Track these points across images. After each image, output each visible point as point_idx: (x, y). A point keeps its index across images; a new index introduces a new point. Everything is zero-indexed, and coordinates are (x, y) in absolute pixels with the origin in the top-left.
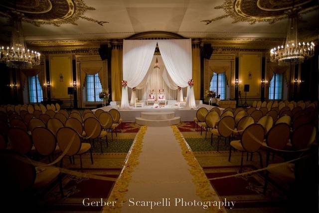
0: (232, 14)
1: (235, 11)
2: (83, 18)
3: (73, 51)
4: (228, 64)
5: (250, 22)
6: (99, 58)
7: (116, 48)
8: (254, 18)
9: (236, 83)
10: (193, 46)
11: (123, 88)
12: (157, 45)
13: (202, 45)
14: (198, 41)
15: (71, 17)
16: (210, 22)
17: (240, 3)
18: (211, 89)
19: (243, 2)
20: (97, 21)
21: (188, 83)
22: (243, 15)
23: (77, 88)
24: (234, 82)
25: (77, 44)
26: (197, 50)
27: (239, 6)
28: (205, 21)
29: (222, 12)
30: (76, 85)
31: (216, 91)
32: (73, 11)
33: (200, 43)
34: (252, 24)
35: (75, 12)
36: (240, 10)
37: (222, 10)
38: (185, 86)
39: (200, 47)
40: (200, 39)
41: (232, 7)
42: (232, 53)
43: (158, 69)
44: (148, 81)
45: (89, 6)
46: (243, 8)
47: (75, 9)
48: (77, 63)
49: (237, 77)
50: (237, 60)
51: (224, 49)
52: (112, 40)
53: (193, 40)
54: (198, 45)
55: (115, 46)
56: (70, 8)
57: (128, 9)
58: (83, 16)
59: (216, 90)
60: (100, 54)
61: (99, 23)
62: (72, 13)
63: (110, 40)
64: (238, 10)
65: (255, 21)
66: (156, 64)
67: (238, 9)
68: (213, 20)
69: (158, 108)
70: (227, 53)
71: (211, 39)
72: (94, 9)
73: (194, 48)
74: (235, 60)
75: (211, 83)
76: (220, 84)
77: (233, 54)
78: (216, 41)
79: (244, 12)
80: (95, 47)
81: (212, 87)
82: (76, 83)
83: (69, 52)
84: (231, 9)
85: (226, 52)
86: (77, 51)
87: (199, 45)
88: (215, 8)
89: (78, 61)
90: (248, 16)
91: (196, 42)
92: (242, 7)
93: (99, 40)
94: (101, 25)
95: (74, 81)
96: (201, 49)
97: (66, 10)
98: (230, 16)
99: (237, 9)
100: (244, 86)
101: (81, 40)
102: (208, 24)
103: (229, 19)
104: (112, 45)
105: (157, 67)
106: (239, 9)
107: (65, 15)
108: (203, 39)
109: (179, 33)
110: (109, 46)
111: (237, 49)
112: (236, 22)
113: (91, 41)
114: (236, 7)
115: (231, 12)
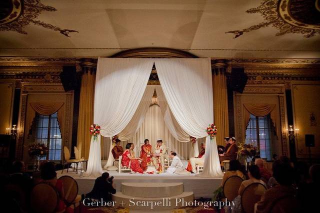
0: (275, 22)
1: (279, 15)
2: (35, 22)
3: (18, 76)
4: (273, 101)
5: (306, 34)
6: (60, 87)
7: (89, 72)
8: (311, 27)
9: (290, 132)
10: (215, 71)
11: (93, 137)
12: (154, 66)
13: (229, 70)
14: (222, 64)
15: (16, 20)
16: (241, 33)
17: (287, 3)
18: (247, 142)
19: (291, 3)
20: (59, 29)
21: (207, 131)
22: (293, 22)
23: (18, 136)
24: (285, 130)
25: (26, 65)
26: (221, 78)
27: (286, 9)
28: (233, 32)
29: (259, 18)
30: (16, 131)
31: (256, 145)
32: (19, 11)
33: (226, 66)
34: (309, 36)
35: (22, 13)
36: (288, 15)
37: (258, 14)
38: (203, 136)
39: (226, 74)
40: (225, 61)
41: (274, 10)
42: (278, 83)
43: (157, 107)
44: (140, 125)
45: (46, 4)
46: (294, 12)
47: (23, 8)
48: (22, 94)
49: (291, 123)
50: (288, 93)
51: (265, 77)
52: (83, 60)
53: (214, 62)
54: (223, 70)
55: (87, 69)
56: (14, 6)
57: (109, 11)
58: (36, 19)
59: (256, 143)
60: (62, 81)
61: (62, 32)
62: (18, 15)
63: (79, 60)
64: (285, 15)
65: (314, 32)
66: (154, 100)
67: (284, 13)
68: (245, 30)
69: (155, 174)
70: (270, 83)
71: (243, 61)
72: (55, 10)
73: (217, 74)
74: (284, 95)
75: (248, 132)
76: (262, 135)
77: (280, 85)
78: (251, 64)
79: (295, 18)
80: (56, 70)
81: (250, 138)
82: (16, 127)
83: (12, 77)
84: (273, 12)
85: (268, 81)
86: (25, 76)
87: (225, 70)
88: (248, 12)
89: (24, 92)
90: (302, 25)
91: (219, 65)
92: (290, 10)
93: (63, 60)
94: (66, 35)
95: (13, 124)
96: (228, 77)
97: (7, 9)
98: (272, 25)
99: (282, 13)
100: (304, 137)
101: (32, 59)
102: (237, 36)
103: (272, 30)
104: (83, 69)
105: (155, 104)
106: (286, 12)
107: (6, 16)
108: (231, 60)
109: (191, 51)
110: (79, 69)
111: (288, 77)
112: (282, 34)
113: (49, 60)
114: (281, 10)
115: (274, 18)
